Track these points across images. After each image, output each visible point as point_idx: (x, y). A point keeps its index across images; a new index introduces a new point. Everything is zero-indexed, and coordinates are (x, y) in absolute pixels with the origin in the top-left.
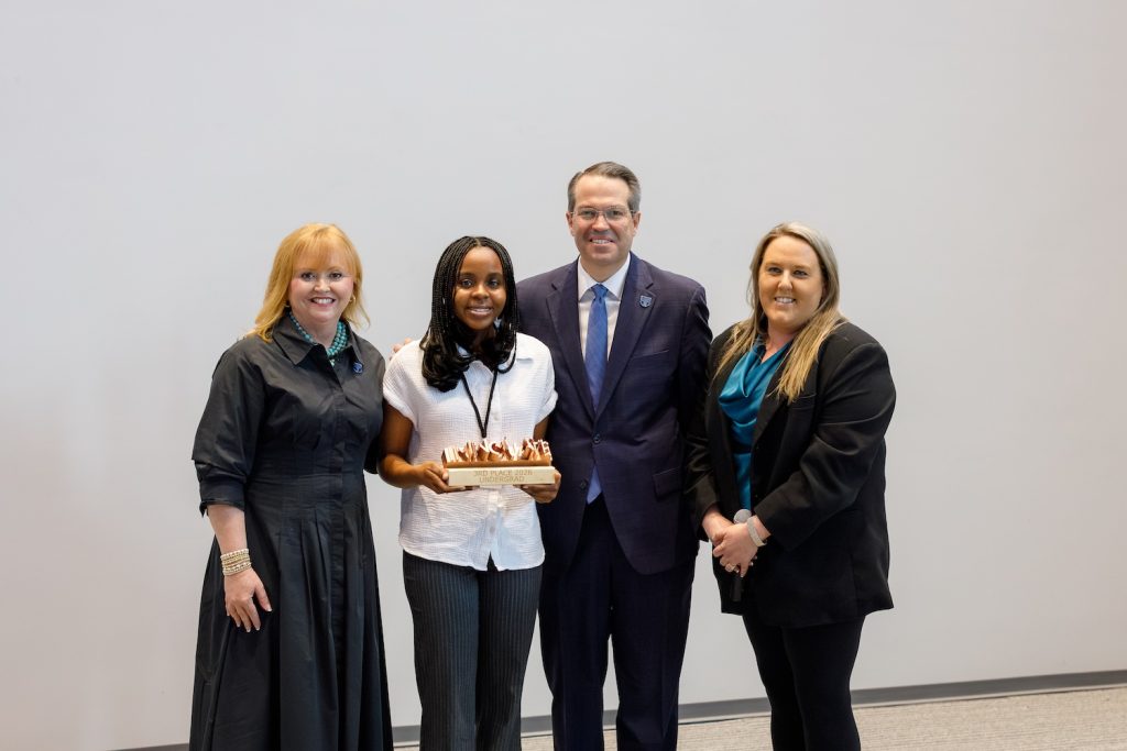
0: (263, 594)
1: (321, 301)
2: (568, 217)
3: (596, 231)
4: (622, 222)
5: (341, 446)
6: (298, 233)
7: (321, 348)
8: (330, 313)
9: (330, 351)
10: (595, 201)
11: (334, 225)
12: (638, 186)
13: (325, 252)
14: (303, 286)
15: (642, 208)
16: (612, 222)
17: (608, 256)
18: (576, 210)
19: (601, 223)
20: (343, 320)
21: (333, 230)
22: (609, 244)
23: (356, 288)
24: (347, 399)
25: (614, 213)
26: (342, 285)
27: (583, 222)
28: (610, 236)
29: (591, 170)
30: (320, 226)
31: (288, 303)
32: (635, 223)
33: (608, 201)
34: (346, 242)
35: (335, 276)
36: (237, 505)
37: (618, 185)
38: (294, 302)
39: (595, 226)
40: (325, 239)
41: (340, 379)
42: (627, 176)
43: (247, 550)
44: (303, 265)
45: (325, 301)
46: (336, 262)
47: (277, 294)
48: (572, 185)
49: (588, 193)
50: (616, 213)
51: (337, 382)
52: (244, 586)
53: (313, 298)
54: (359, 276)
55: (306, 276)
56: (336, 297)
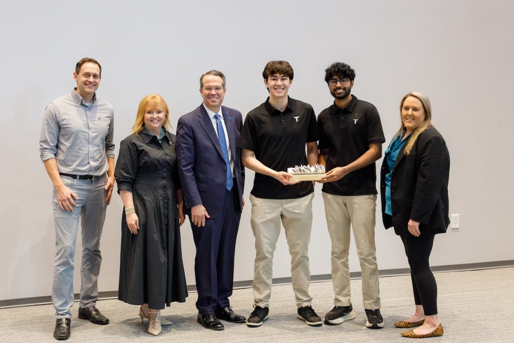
0: (138, 223)
1: (154, 121)
2: (200, 90)
3: (212, 95)
4: (221, 91)
5: (165, 170)
6: (146, 97)
7: (155, 137)
8: (157, 125)
9: (159, 138)
10: (211, 84)
11: (158, 95)
12: (225, 78)
13: (155, 104)
14: (148, 116)
15: (227, 86)
16: (217, 92)
17: (216, 104)
18: (204, 88)
19: (213, 92)
20: (163, 127)
21: (158, 96)
22: (216, 100)
23: (166, 116)
24: (166, 154)
25: (217, 88)
26: (162, 115)
27: (207, 92)
28: (217, 96)
29: (208, 73)
30: (153, 95)
31: (144, 121)
32: (224, 92)
33: (215, 84)
34: (162, 100)
35: (159, 112)
36: (129, 190)
37: (218, 78)
38: (146, 121)
39: (211, 93)
40: (155, 100)
41: (163, 148)
42: (221, 75)
43: (134, 207)
44: (148, 109)
45: (156, 121)
46: (159, 108)
47: (140, 119)
48: (201, 79)
49: (208, 82)
50: (218, 88)
51: (162, 148)
52: (133, 219)
53: (152, 120)
54: (167, 112)
55: (149, 112)
56: (159, 119)
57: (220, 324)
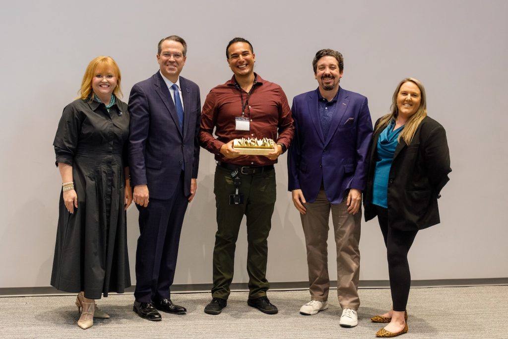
0: (76, 201)
1: (104, 86)
2: (157, 56)
3: (170, 62)
4: (180, 59)
5: (112, 143)
6: (96, 59)
7: (103, 105)
8: (105, 91)
9: (108, 105)
10: (170, 50)
11: (110, 57)
13: (106, 68)
14: (97, 80)
16: (177, 59)
17: (174, 72)
18: (161, 53)
19: (172, 59)
20: (113, 94)
21: (109, 59)
22: (175, 68)
23: (118, 82)
24: (114, 125)
25: (176, 55)
26: (112, 80)
27: (164, 58)
28: (175, 64)
29: (168, 38)
30: (104, 57)
31: (91, 87)
32: (184, 60)
33: (174, 50)
34: (114, 63)
35: (110, 76)
36: (67, 163)
37: (178, 44)
38: (94, 87)
39: (169, 60)
40: (106, 62)
41: (111, 118)
42: (182, 41)
43: (73, 183)
44: (98, 72)
45: (105, 86)
46: (110, 72)
47: (88, 82)
48: (160, 43)
49: (167, 47)
50: (178, 55)
51: (110, 118)
52: (71, 195)
53: (100, 85)
54: (119, 77)
55: (99, 76)
56: (109, 85)
57: (158, 314)
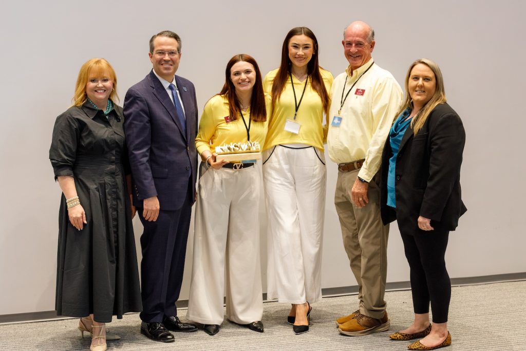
0: (84, 216)
1: (99, 91)
2: (149, 54)
4: (176, 56)
5: (114, 152)
6: (89, 62)
7: (102, 111)
8: (102, 96)
9: (106, 112)
10: (164, 47)
11: (103, 59)
12: (180, 41)
13: (101, 71)
14: (92, 85)
15: (182, 51)
16: (172, 57)
17: (171, 71)
18: (154, 52)
19: (167, 57)
20: (110, 99)
21: (103, 61)
22: (171, 67)
23: (114, 85)
24: (115, 132)
25: (171, 53)
26: (108, 84)
27: (158, 57)
28: (170, 63)
29: (160, 34)
30: (97, 59)
31: (86, 92)
33: (169, 47)
34: (109, 66)
35: (106, 80)
37: (172, 40)
38: (88, 92)
39: (164, 59)
40: (100, 65)
41: (111, 124)
42: (176, 37)
43: (78, 197)
44: (92, 76)
45: (101, 91)
46: (106, 75)
47: (81, 88)
48: (152, 41)
49: (160, 44)
50: (173, 53)
51: (110, 126)
52: (77, 212)
53: (96, 90)
54: (115, 80)
55: (93, 81)
56: (105, 89)
